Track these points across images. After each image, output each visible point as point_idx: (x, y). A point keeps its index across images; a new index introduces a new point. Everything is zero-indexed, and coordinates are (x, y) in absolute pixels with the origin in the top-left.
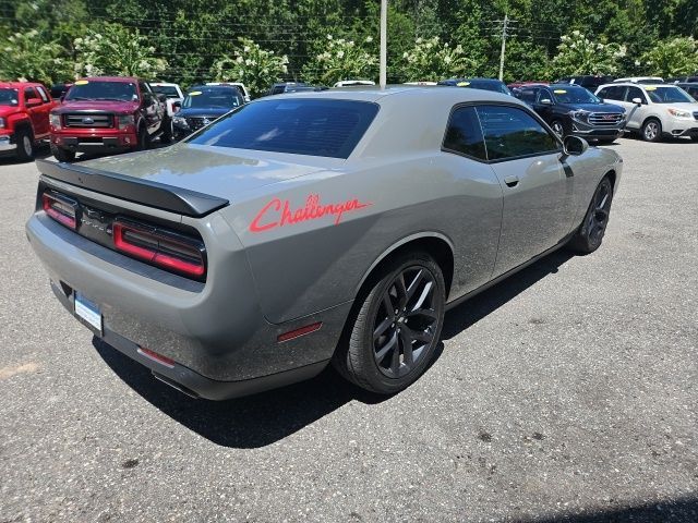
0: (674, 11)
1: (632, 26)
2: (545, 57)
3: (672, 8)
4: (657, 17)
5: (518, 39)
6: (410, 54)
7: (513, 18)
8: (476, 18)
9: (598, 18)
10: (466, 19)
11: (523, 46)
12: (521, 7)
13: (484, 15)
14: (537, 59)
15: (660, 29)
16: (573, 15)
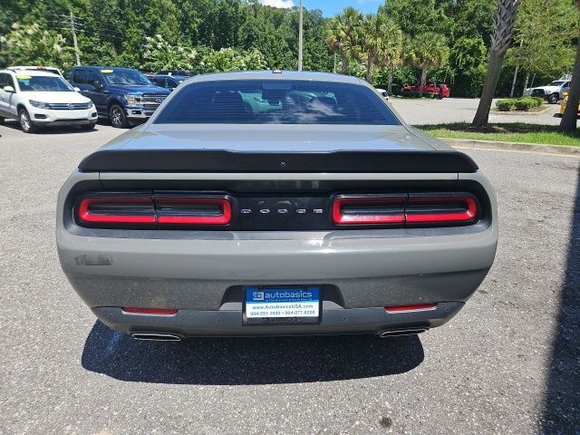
0: (198, 27)
1: (173, 35)
2: (113, 52)
3: (196, 25)
4: (188, 30)
5: (86, 34)
6: (8, 39)
7: (77, 15)
8: (41, 10)
9: (148, 25)
10: (30, 10)
11: (91, 40)
12: (82, 7)
13: (49, 9)
14: (108, 54)
15: (192, 39)
16: (128, 20)
